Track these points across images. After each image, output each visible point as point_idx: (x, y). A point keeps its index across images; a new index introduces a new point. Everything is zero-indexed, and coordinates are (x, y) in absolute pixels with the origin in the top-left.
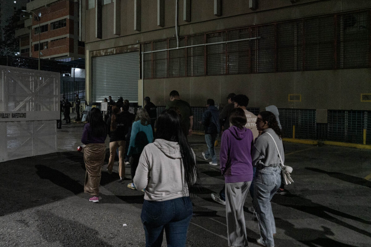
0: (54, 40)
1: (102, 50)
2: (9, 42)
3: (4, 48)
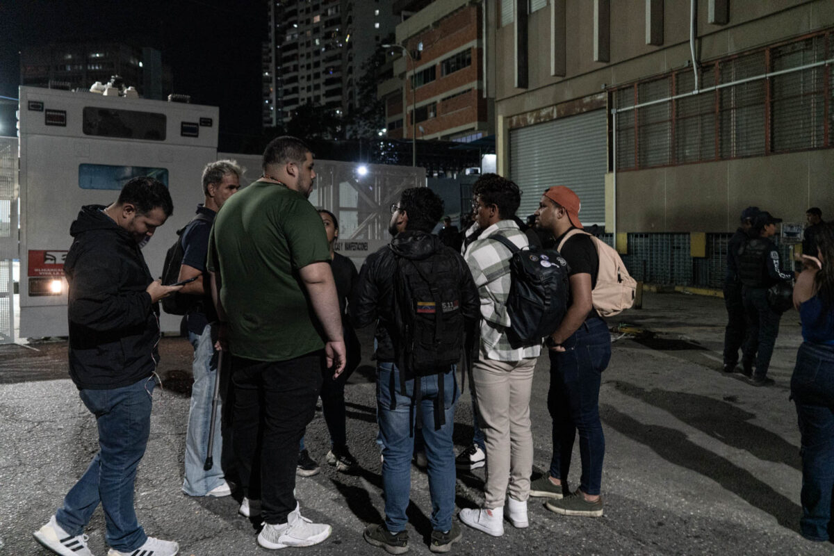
0: (449, 98)
1: (529, 114)
2: (367, 110)
3: (359, 123)
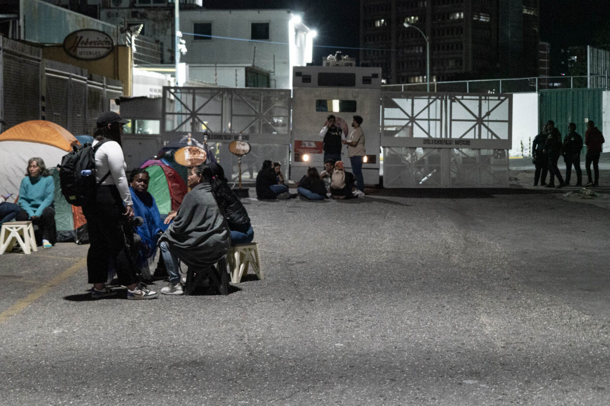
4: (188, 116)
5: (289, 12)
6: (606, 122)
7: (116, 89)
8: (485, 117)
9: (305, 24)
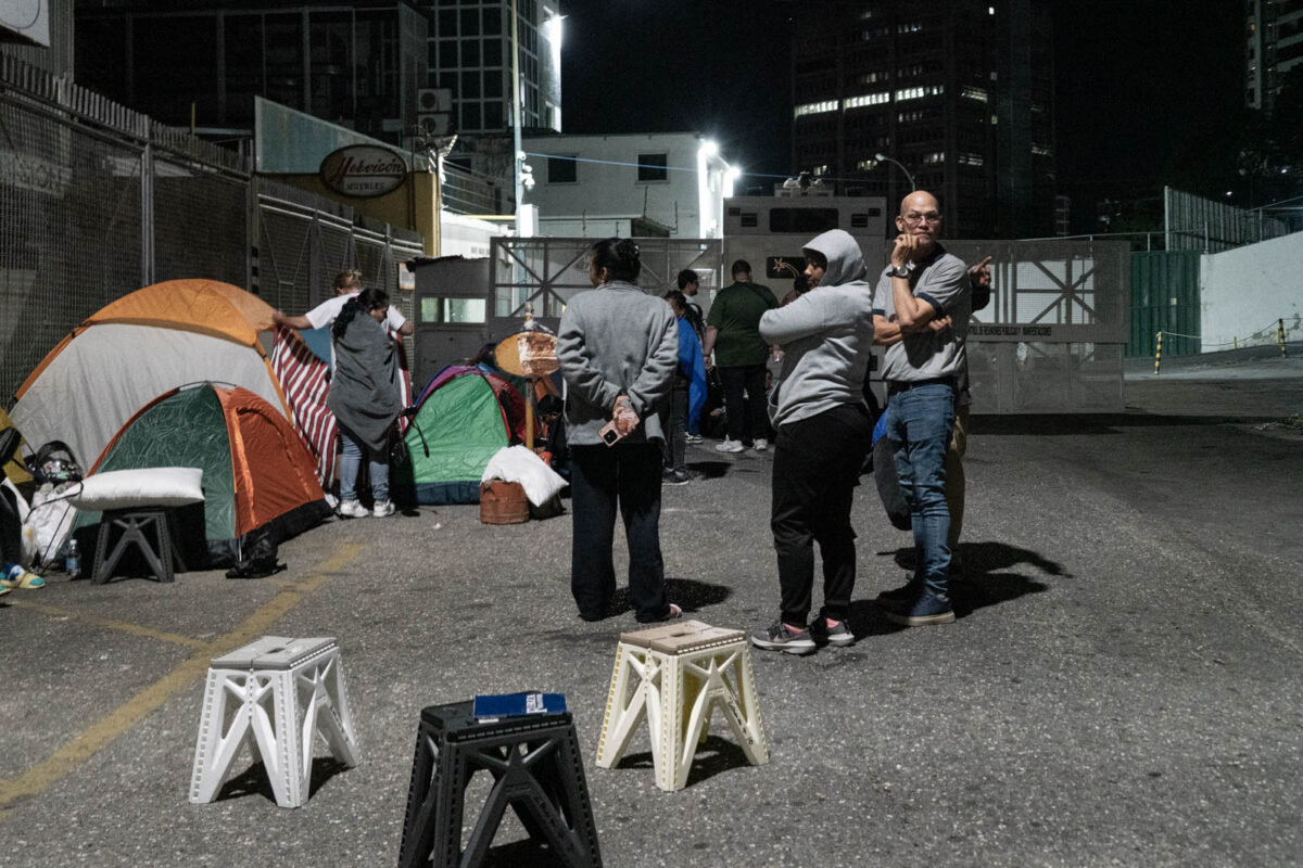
4: (536, 290)
5: (697, 137)
6: (1206, 304)
7: (410, 247)
8: (1078, 283)
9: (723, 157)
